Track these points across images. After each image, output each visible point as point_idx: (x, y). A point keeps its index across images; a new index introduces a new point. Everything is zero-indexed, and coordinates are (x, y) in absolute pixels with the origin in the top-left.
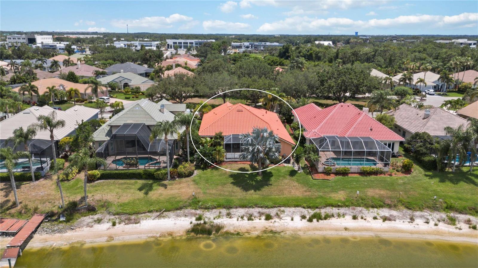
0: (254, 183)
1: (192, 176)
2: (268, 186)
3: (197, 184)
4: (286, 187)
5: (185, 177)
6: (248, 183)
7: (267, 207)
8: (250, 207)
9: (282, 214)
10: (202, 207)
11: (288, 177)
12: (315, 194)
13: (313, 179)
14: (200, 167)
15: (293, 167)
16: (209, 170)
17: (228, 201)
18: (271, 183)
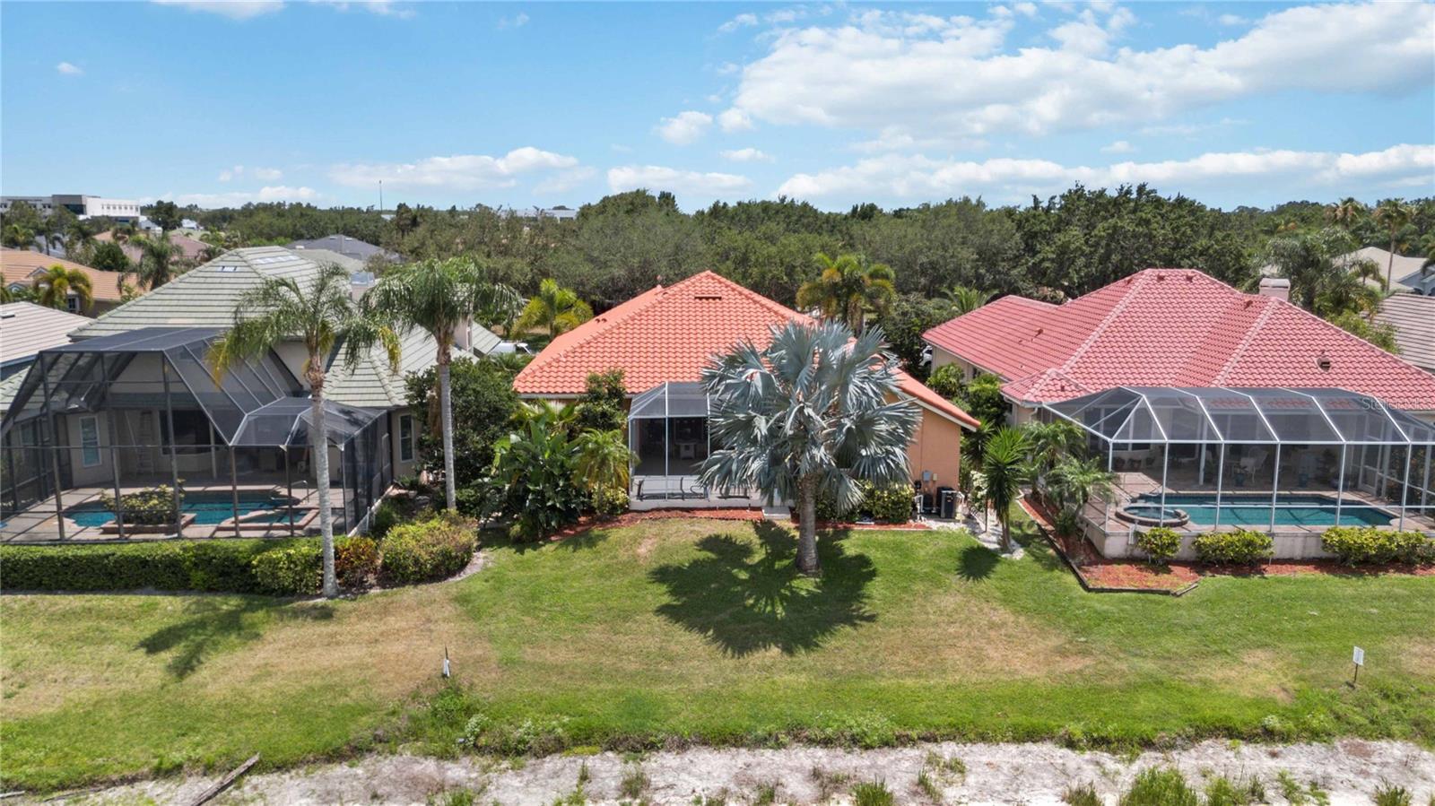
0: (780, 611)
1: (457, 579)
2: (854, 625)
3: (475, 615)
4: (951, 630)
5: (417, 582)
6: (745, 607)
7: (858, 742)
8: (761, 742)
9: (951, 784)
10: (483, 741)
11: (954, 580)
12: (1117, 665)
13: (1089, 590)
14: (507, 536)
15: (974, 533)
16: (548, 549)
17: (636, 707)
18: (867, 609)
